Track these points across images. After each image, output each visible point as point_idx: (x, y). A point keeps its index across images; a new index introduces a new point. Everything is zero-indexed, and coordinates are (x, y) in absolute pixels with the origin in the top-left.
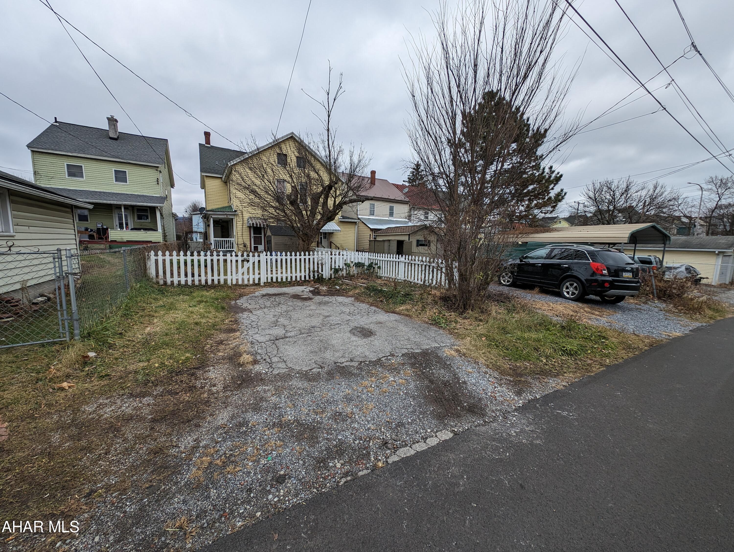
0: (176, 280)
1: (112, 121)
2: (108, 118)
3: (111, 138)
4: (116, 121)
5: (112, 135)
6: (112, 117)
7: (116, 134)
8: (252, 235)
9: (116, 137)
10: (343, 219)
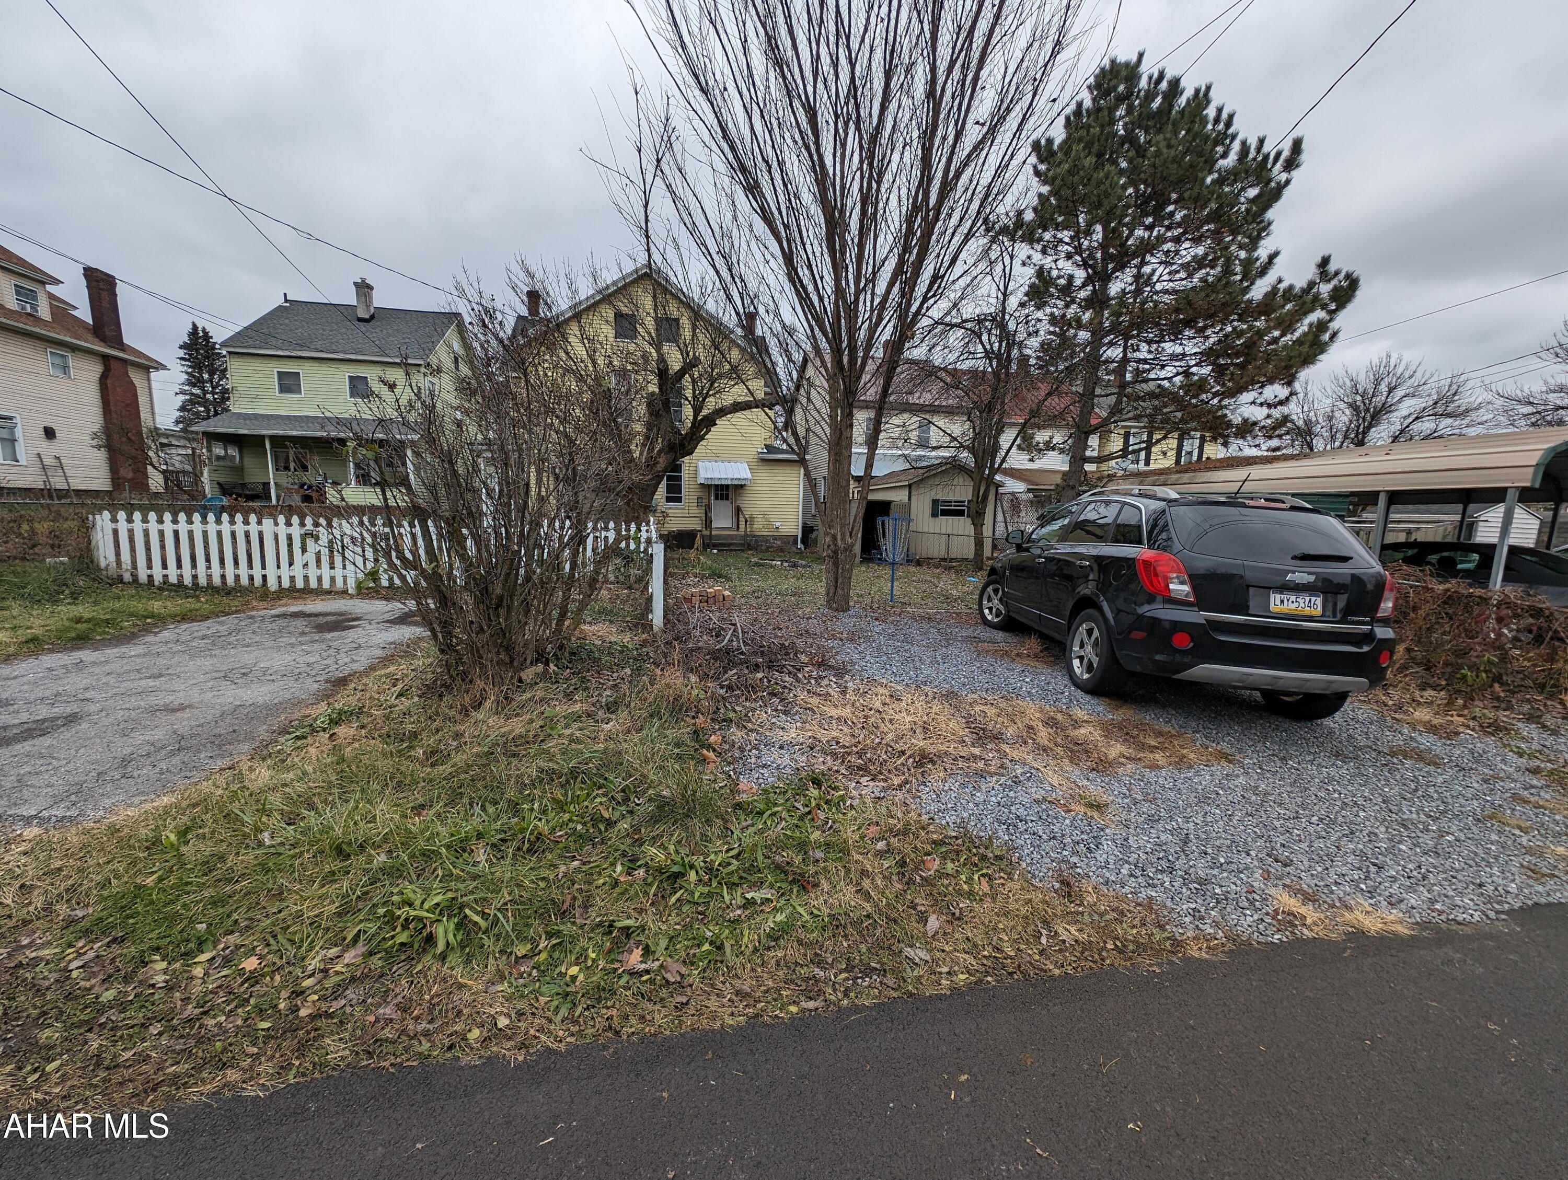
0: (158, 573)
1: (363, 288)
2: (356, 284)
3: (361, 320)
4: (370, 288)
5: (362, 314)
6: (363, 280)
7: (368, 310)
9: (367, 316)
10: (769, 453)
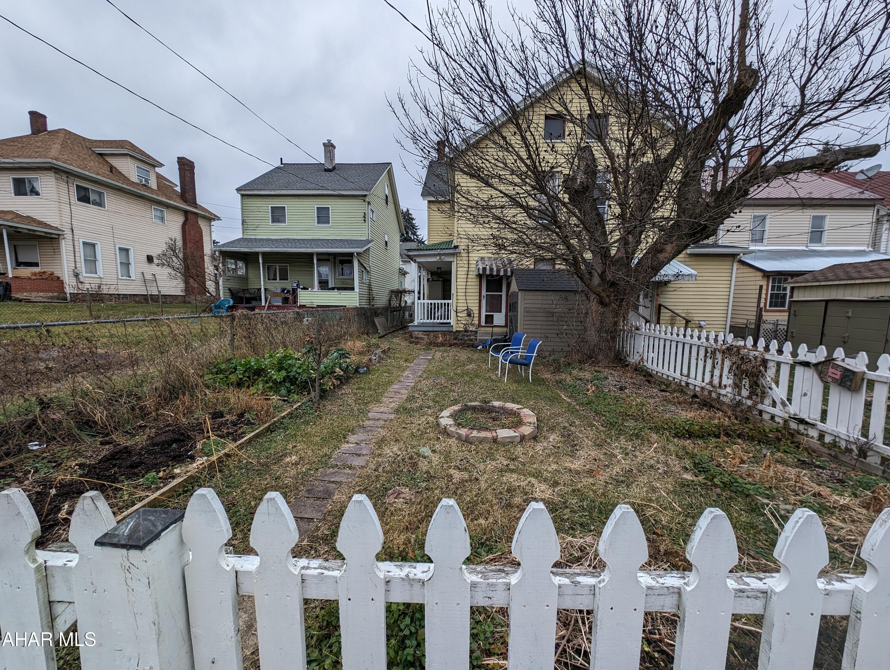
1: (329, 147)
2: (324, 144)
3: (326, 170)
4: (334, 147)
5: (327, 167)
6: (329, 141)
7: (332, 164)
8: (484, 293)
9: (330, 168)
10: (696, 247)
